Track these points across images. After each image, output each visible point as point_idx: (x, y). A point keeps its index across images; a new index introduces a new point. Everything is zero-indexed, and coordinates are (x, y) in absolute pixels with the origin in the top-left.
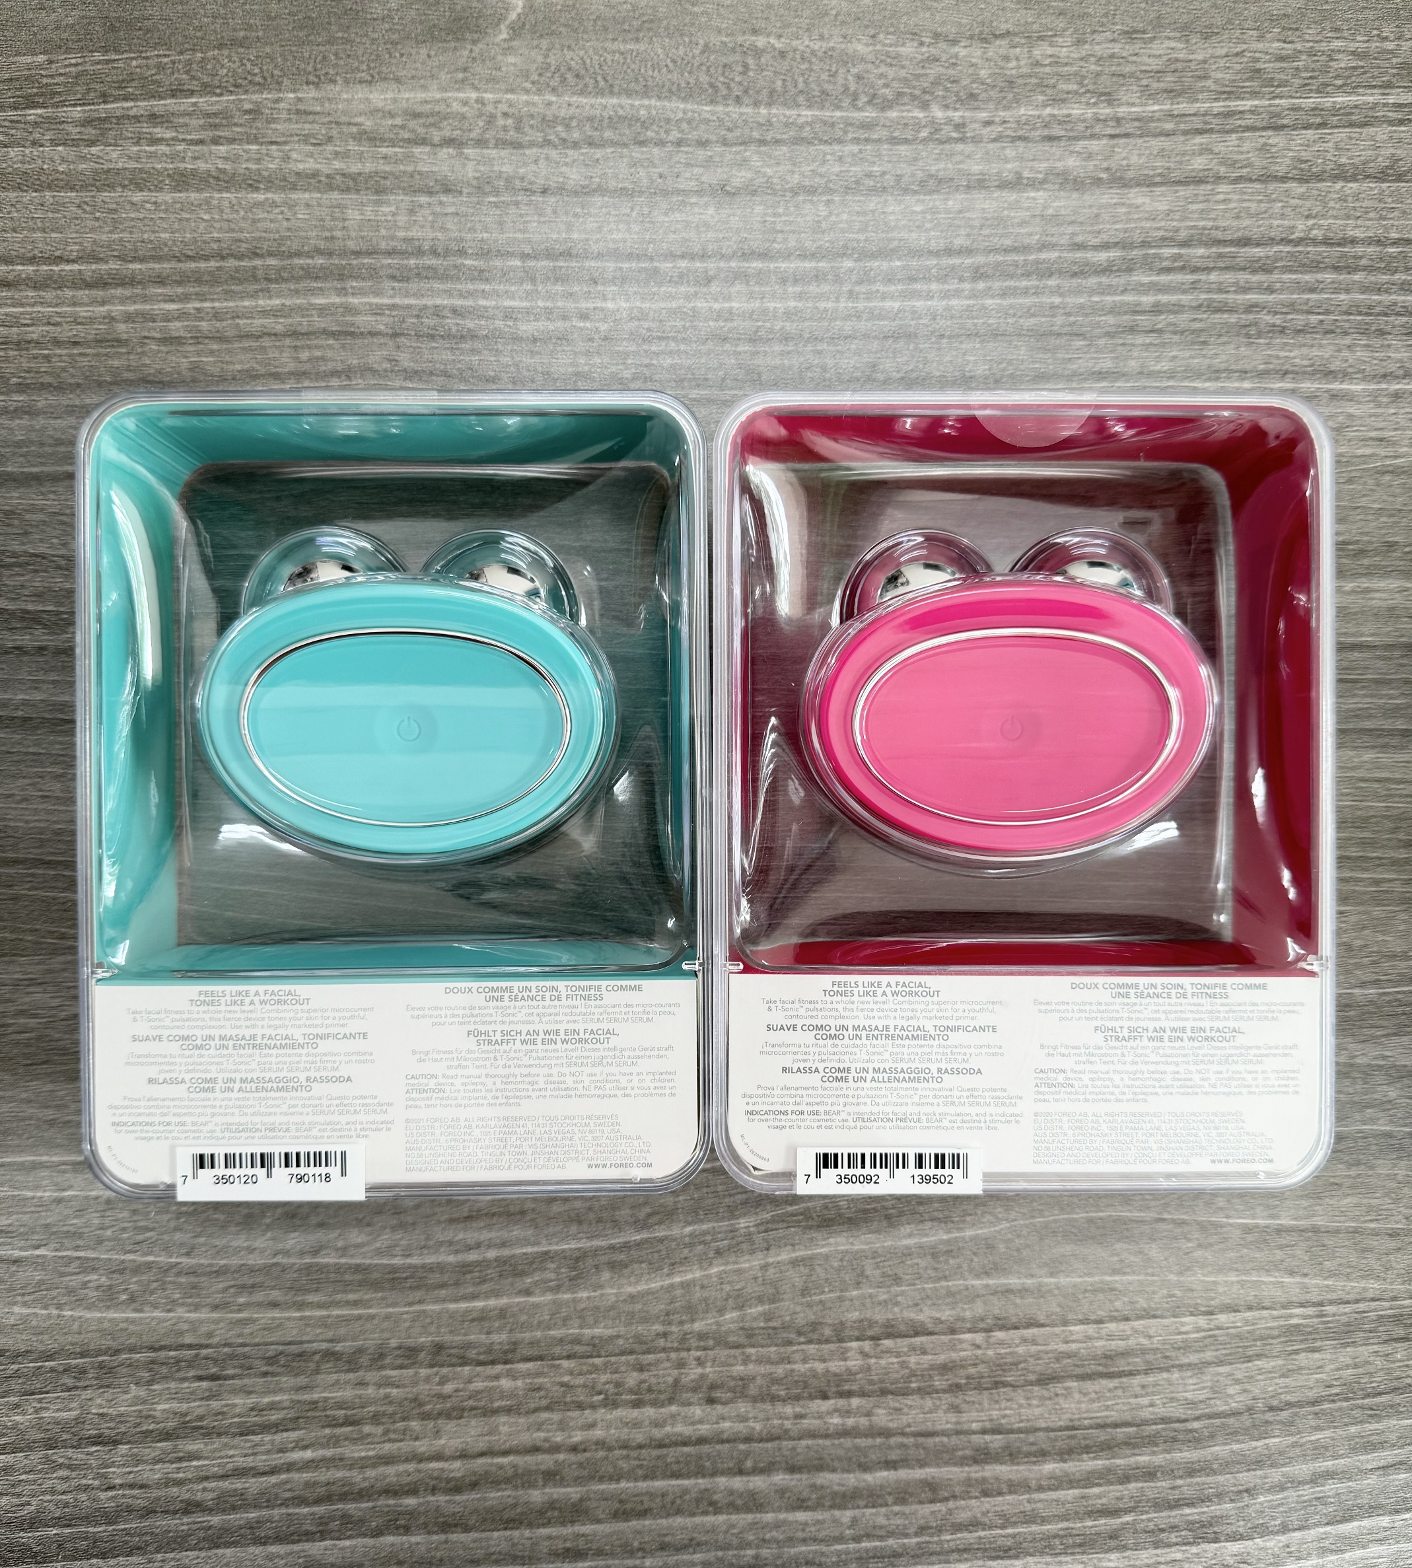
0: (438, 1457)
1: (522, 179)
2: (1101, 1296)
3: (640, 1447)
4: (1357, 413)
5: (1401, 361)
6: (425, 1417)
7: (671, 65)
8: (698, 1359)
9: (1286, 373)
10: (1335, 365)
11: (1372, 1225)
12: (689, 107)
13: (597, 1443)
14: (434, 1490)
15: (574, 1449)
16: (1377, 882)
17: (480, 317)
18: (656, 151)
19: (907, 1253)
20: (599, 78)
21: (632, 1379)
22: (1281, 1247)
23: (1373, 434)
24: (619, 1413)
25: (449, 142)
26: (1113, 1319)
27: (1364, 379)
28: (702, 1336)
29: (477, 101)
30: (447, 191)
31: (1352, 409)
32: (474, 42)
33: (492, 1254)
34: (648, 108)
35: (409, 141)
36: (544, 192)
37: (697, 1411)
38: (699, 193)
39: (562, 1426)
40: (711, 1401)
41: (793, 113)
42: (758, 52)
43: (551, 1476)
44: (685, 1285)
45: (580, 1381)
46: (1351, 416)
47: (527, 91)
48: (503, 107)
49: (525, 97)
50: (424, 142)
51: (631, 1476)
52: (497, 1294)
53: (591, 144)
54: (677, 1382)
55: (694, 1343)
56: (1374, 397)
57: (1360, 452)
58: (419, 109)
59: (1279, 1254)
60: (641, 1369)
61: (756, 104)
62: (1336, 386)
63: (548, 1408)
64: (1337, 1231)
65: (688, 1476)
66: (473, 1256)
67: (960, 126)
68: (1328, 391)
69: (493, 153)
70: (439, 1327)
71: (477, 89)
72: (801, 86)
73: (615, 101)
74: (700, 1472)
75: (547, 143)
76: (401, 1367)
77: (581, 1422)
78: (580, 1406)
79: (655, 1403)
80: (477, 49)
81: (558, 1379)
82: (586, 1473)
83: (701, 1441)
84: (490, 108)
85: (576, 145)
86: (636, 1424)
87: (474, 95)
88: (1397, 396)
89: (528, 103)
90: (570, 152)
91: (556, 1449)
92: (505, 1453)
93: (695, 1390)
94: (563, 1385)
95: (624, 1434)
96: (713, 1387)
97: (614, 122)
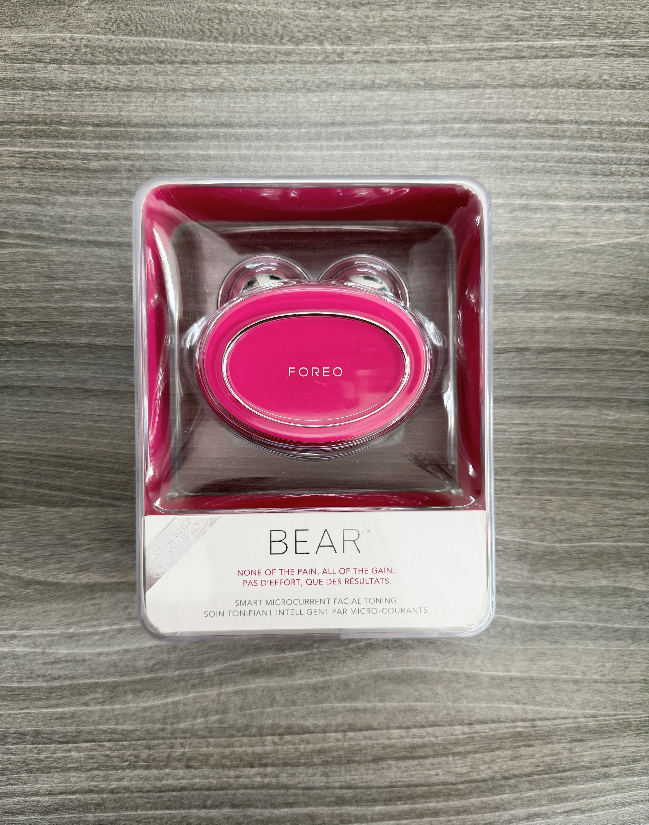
0: (37, 794)
1: (94, 82)
2: (409, 714)
3: (149, 791)
4: (564, 218)
5: (588, 189)
6: (30, 771)
7: (179, 19)
8: (181, 744)
9: (523, 195)
10: (552, 191)
11: (563, 676)
12: (188, 42)
13: (125, 789)
14: (34, 812)
15: (112, 791)
16: (570, 483)
17: (69, 158)
18: (169, 67)
19: (300, 688)
20: (139, 26)
21: (145, 754)
22: (512, 688)
23: (572, 230)
24: (137, 772)
25: (54, 61)
26: (415, 726)
27: (567, 199)
28: (184, 731)
29: (70, 38)
30: (53, 88)
31: (560, 215)
32: (70, 6)
33: (67, 683)
34: (165, 43)
35: (32, 60)
36: (107, 89)
37: (181, 773)
38: (193, 90)
39: (106, 778)
40: (188, 767)
41: (246, 46)
42: (227, 12)
43: (99, 806)
44: (175, 704)
45: (115, 754)
46: (559, 220)
47: (98, 33)
48: (85, 42)
49: (97, 36)
50: (40, 61)
51: (143, 807)
52: (69, 704)
53: (133, 63)
54: (169, 756)
55: (179, 735)
56: (573, 209)
57: (564, 240)
58: (38, 42)
59: (510, 692)
60: (150, 748)
61: (226, 41)
62: (551, 203)
63: (97, 769)
64: (544, 680)
65: (175, 808)
66: (56, 684)
67: (341, 55)
68: (547, 205)
69: (79, 67)
70: (37, 722)
71: (71, 32)
72: (251, 31)
73: (147, 39)
74: (182, 807)
75: (109, 62)
76: (16, 744)
77: (116, 777)
78: (115, 768)
79: (157, 768)
80: (71, 9)
81: (103, 753)
82: (118, 805)
83: (183, 789)
84: (77, 42)
85: (125, 63)
86: (147, 779)
87: (69, 35)
88: (586, 209)
89: (98, 40)
90: (121, 67)
91: (102, 791)
92: (74, 793)
93: (179, 761)
94: (106, 756)
95: (139, 784)
96: (189, 759)
97: (147, 50)
